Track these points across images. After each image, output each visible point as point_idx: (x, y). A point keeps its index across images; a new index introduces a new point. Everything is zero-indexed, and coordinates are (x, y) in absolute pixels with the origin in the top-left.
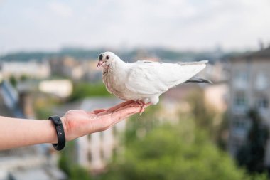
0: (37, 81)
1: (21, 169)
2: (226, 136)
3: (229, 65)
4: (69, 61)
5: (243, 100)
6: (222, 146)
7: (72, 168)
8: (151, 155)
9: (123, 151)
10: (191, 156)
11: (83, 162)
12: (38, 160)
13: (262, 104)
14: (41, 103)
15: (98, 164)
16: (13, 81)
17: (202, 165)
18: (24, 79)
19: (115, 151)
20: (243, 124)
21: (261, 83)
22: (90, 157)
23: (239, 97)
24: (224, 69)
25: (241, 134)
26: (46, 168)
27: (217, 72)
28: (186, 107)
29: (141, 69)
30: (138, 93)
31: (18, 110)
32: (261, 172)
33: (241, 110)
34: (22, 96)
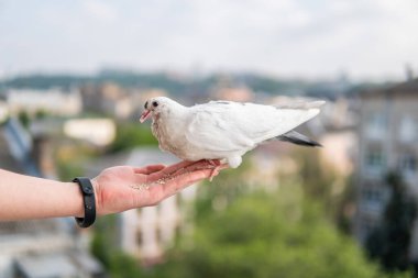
0: (61, 119)
1: (32, 254)
2: (351, 212)
3: (358, 103)
4: (111, 91)
5: (379, 158)
6: (344, 227)
7: (112, 255)
8: (234, 237)
9: (190, 231)
10: (295, 242)
11: (128, 246)
12: (59, 241)
13: (408, 165)
14: (66, 153)
15: (152, 250)
16: (24, 119)
17: (312, 256)
18: (40, 115)
19: (178, 231)
20: (378, 194)
21: (407, 132)
22: (139, 239)
23: (372, 153)
24: (350, 109)
25: (374, 210)
26: (71, 254)
27: (339, 112)
28: (290, 166)
29: (209, 113)
30: (207, 150)
31: (30, 163)
32: (403, 268)
33: (375, 173)
34: (38, 142)
